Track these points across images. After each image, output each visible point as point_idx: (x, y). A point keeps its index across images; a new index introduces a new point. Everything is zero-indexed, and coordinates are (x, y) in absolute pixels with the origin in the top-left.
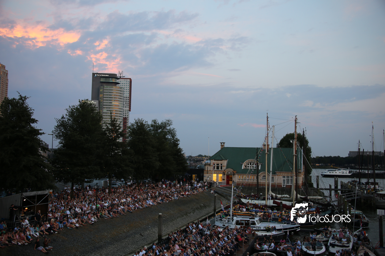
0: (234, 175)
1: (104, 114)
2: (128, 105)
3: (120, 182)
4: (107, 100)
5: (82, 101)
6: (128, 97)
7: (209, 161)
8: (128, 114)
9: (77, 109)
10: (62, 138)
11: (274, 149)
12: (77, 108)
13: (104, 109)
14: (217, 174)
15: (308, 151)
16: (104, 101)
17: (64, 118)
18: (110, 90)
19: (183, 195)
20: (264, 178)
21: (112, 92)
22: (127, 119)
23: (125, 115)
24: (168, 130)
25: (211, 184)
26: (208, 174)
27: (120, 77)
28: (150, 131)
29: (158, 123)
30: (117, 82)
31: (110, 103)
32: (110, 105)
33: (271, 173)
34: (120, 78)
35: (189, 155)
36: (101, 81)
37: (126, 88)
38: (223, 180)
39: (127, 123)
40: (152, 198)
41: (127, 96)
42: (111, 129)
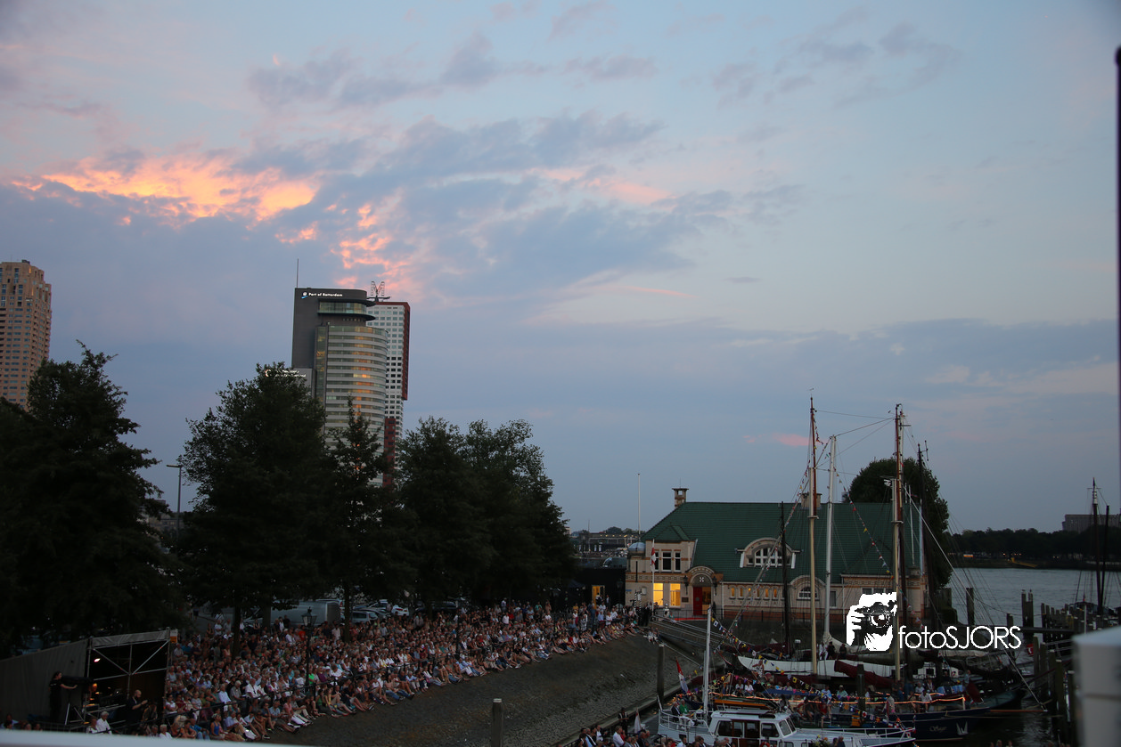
0: (716, 585)
1: (328, 409)
2: (399, 382)
3: (375, 609)
4: (338, 367)
5: (266, 368)
6: (399, 359)
7: (640, 545)
8: (398, 407)
9: (252, 392)
10: (207, 478)
11: (836, 505)
12: (250, 388)
13: (328, 394)
14: (666, 583)
15: (937, 513)
16: (329, 371)
17: (214, 419)
18: (346, 337)
19: (564, 646)
20: (806, 595)
21: (353, 345)
22: (398, 423)
23: (391, 412)
24: (517, 452)
25: (647, 615)
26: (640, 584)
27: (377, 298)
28: (465, 457)
29: (489, 433)
30: (367, 314)
31: (347, 375)
32: (347, 383)
33: (829, 579)
34: (377, 302)
35: (579, 529)
36: (321, 311)
37: (395, 330)
38: (685, 600)
39: (397, 433)
40: (472, 654)
41: (397, 356)
42: (351, 451)
